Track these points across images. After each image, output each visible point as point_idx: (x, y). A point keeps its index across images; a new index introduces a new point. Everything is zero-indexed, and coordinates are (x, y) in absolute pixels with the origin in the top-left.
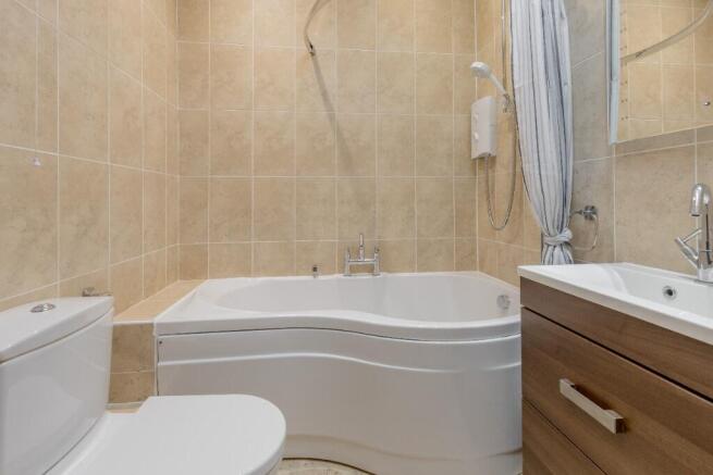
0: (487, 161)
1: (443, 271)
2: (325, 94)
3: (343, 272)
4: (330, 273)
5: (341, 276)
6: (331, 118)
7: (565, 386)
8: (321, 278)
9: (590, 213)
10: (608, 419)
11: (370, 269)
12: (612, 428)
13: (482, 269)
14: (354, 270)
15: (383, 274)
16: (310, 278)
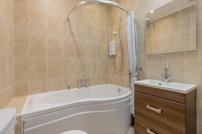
0: (114, 57)
1: (103, 84)
2: (72, 33)
3: (78, 87)
4: (73, 88)
5: (77, 89)
6: (74, 41)
7: (148, 107)
8: (71, 90)
9: (141, 69)
10: (159, 111)
11: (85, 86)
12: (160, 112)
13: (111, 83)
14: (81, 86)
15: (89, 87)
16: (67, 90)
